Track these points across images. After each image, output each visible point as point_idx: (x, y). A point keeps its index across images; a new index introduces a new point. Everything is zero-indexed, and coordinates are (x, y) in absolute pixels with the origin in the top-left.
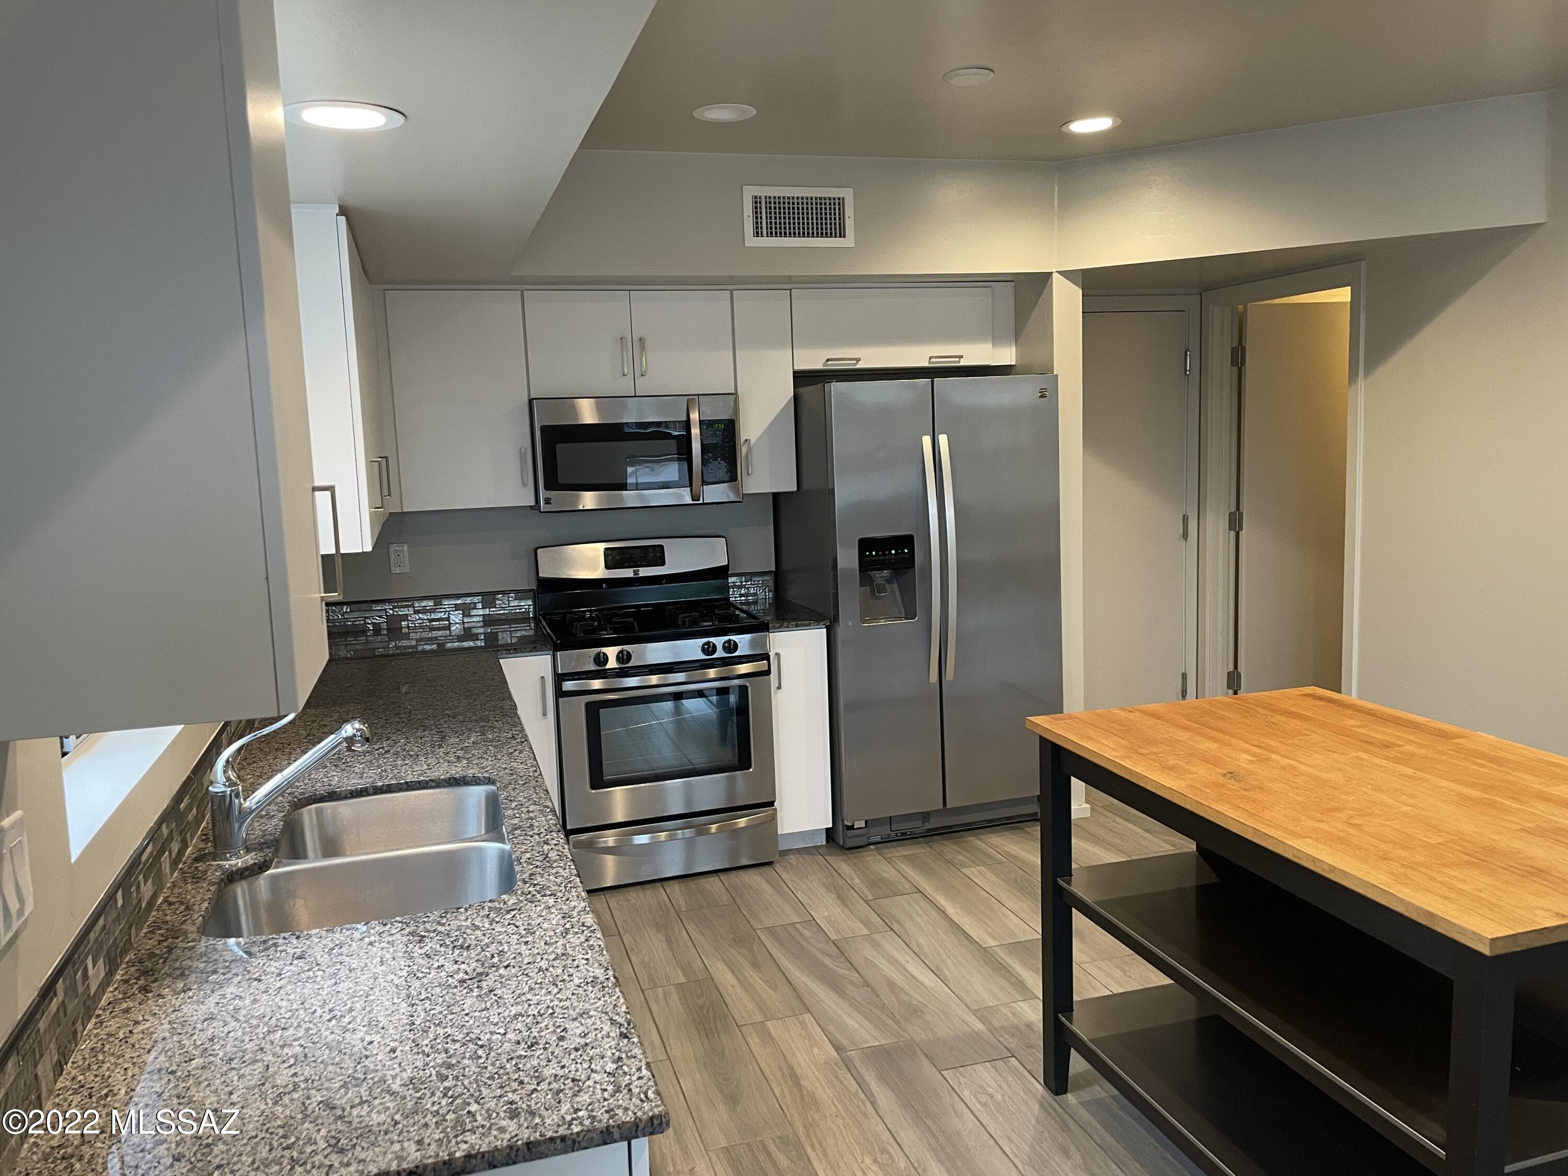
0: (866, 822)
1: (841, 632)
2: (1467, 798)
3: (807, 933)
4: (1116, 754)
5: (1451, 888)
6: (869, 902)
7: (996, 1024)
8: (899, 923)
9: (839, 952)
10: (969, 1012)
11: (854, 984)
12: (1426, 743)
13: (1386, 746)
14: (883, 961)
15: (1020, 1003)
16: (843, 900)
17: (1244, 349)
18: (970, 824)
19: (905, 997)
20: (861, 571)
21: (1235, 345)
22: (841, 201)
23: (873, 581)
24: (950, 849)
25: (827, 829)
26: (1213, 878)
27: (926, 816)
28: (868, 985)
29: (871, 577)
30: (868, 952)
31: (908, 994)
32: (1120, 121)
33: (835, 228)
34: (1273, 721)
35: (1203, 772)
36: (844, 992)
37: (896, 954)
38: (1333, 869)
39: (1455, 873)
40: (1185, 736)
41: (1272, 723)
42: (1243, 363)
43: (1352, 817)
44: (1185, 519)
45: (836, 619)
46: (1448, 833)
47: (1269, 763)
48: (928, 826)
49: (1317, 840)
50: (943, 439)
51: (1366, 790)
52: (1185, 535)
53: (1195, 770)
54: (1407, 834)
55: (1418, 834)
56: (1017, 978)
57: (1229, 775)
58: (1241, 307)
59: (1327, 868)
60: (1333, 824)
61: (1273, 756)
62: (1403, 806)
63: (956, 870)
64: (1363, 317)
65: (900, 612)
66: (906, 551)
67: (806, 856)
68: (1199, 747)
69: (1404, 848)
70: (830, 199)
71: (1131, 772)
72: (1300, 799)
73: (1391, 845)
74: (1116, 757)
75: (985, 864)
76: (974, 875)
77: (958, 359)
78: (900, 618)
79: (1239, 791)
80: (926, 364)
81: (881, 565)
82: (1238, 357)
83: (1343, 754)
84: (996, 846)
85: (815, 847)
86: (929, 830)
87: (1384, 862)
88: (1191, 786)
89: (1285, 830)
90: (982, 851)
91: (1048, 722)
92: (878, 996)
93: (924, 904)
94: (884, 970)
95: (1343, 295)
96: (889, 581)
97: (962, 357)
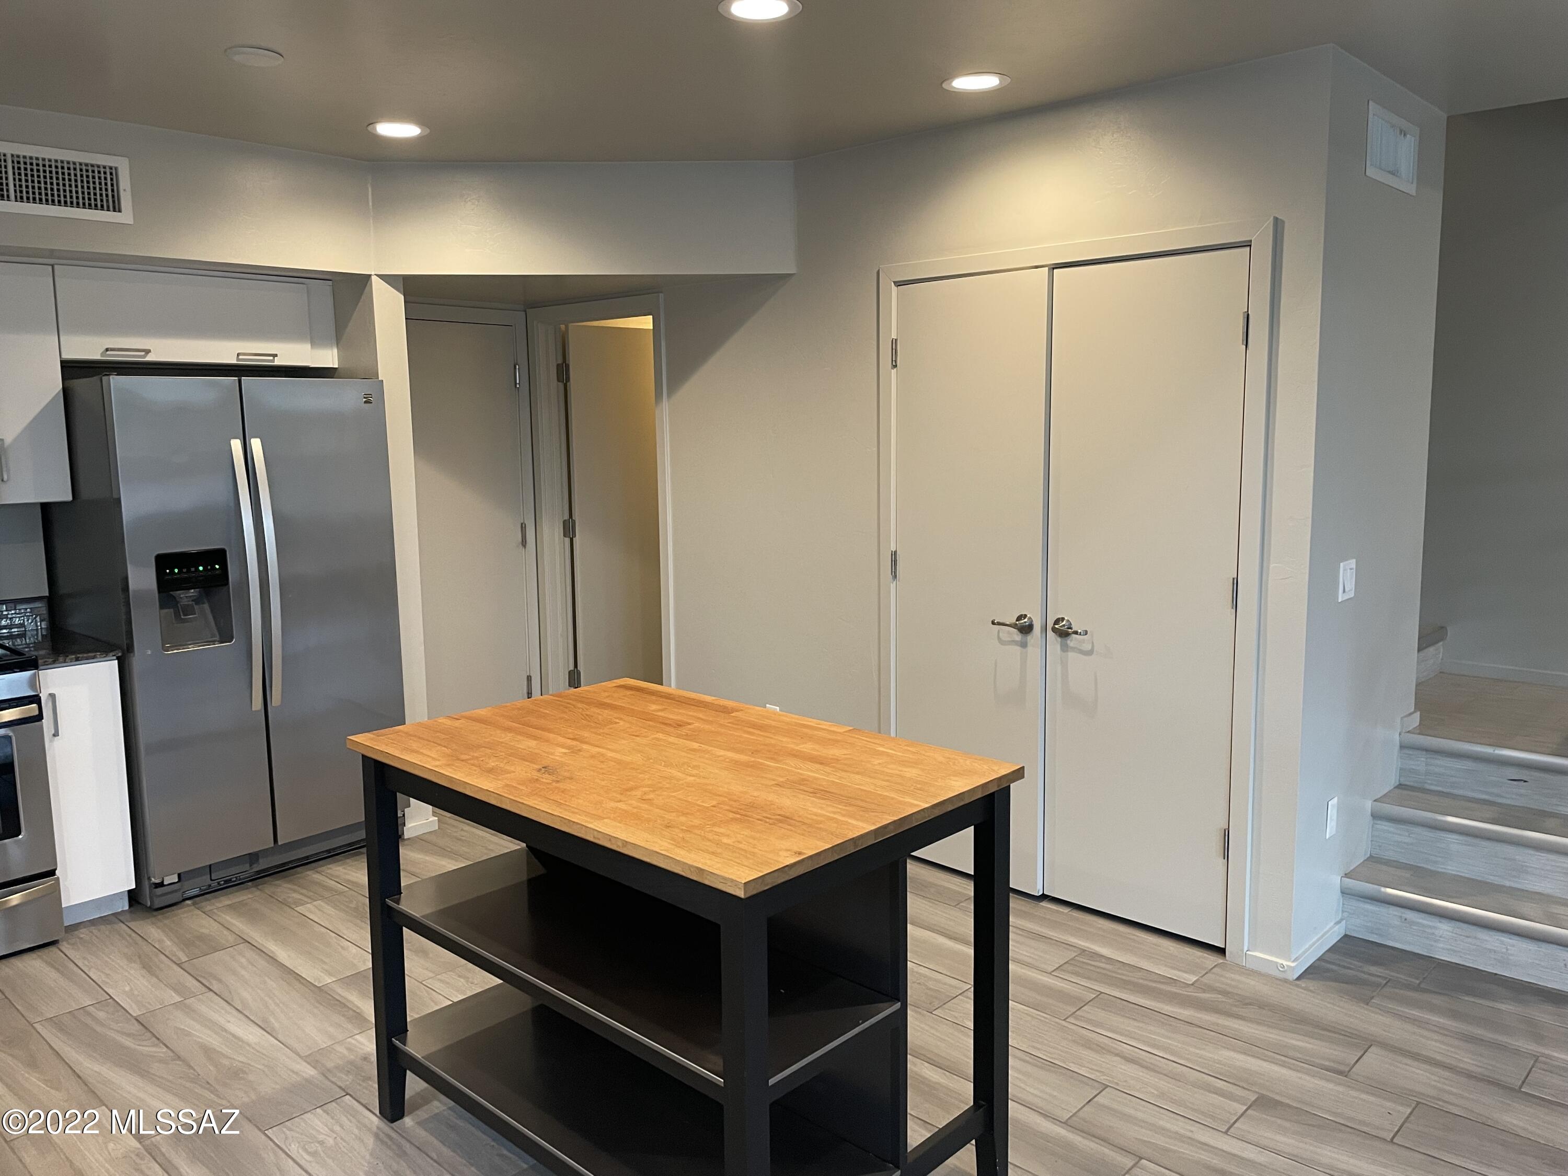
0: (179, 875)
1: (137, 662)
2: (736, 762)
3: (101, 1015)
4: (437, 763)
5: (718, 844)
6: (183, 966)
7: (330, 1065)
8: (220, 981)
9: (143, 1029)
10: (299, 1060)
11: (161, 1061)
12: (711, 719)
13: (681, 726)
14: (198, 1027)
15: (357, 1037)
16: (148, 967)
17: (567, 366)
18: (307, 858)
19: (226, 1062)
20: (159, 592)
21: (560, 362)
22: (113, 172)
23: (177, 602)
24: (283, 888)
25: (130, 892)
26: (541, 871)
27: (253, 857)
28: (179, 1057)
29: (174, 597)
30: (183, 1021)
31: (227, 1057)
32: (427, 131)
33: (107, 201)
34: (588, 713)
35: (522, 771)
36: (148, 1072)
37: (215, 1017)
38: (626, 843)
39: (722, 830)
40: (507, 737)
41: (587, 715)
42: (568, 379)
43: (645, 794)
44: (523, 527)
45: (130, 648)
46: (720, 796)
47: (581, 753)
48: (256, 868)
49: (614, 819)
50: (256, 444)
51: (659, 767)
52: (524, 543)
53: (512, 769)
54: (689, 802)
55: (697, 800)
56: (354, 1011)
57: (543, 769)
58: (563, 327)
59: (620, 844)
60: (630, 802)
61: (585, 747)
62: (688, 777)
63: (289, 910)
64: (663, 344)
65: (213, 636)
66: (217, 567)
67: (103, 927)
68: (519, 746)
69: (684, 814)
70: (98, 166)
71: (451, 779)
72: (603, 783)
73: (674, 814)
74: (437, 766)
75: (323, 898)
76: (311, 912)
77: (271, 358)
78: (213, 642)
79: (550, 784)
80: (233, 361)
81: (183, 584)
82: (563, 372)
83: (645, 737)
84: (337, 877)
85: (115, 915)
86: (259, 872)
87: (668, 830)
88: (507, 785)
89: (588, 814)
90: (319, 884)
91: (372, 739)
92: (191, 1067)
93: (250, 954)
94: (199, 1037)
95: (646, 323)
96: (197, 601)
97: (276, 355)
